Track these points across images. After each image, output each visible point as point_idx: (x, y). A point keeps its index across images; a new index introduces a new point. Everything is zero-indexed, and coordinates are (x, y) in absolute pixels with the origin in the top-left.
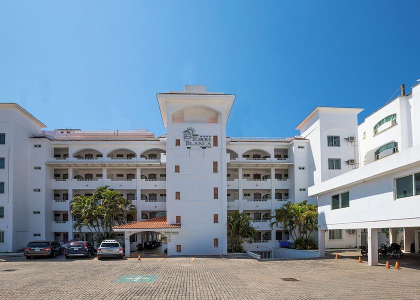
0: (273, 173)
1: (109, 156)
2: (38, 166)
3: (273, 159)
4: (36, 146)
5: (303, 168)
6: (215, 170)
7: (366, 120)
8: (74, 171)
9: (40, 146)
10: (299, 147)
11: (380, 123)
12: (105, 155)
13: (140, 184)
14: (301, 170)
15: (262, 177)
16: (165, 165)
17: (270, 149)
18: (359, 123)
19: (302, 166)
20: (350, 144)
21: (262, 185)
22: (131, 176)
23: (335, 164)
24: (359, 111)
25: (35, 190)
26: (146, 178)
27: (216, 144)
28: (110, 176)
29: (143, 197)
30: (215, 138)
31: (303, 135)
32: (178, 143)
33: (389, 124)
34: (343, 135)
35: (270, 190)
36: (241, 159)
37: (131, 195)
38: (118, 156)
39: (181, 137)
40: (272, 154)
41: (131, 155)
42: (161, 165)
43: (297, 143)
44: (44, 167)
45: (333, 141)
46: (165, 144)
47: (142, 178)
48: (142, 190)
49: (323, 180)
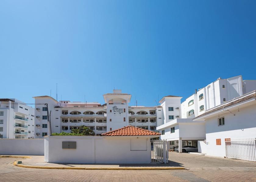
0: (149, 120)
1: (84, 113)
2: (57, 118)
3: (149, 114)
4: (56, 110)
5: (161, 118)
6: (125, 121)
7: (186, 100)
8: (70, 119)
9: (58, 110)
10: (159, 110)
11: (190, 102)
12: (82, 113)
13: (96, 124)
14: (160, 119)
15: (145, 121)
16: (106, 117)
17: (148, 111)
18: (181, 103)
19: (160, 117)
20: (177, 110)
21: (145, 124)
22: (92, 121)
23: (171, 118)
24: (181, 98)
25: (56, 126)
26: (98, 122)
27: (125, 112)
28: (84, 121)
29: (97, 129)
30: (125, 109)
31: (161, 105)
32: (111, 111)
33: (191, 103)
34: (175, 107)
35: (148, 126)
36: (136, 115)
37: (92, 128)
38: (87, 113)
39: (112, 109)
40: (149, 112)
41: (92, 113)
42: (104, 117)
43: (158, 109)
44: (59, 118)
45: (171, 109)
46: (106, 109)
47: (97, 122)
48: (97, 126)
49: (166, 122)
